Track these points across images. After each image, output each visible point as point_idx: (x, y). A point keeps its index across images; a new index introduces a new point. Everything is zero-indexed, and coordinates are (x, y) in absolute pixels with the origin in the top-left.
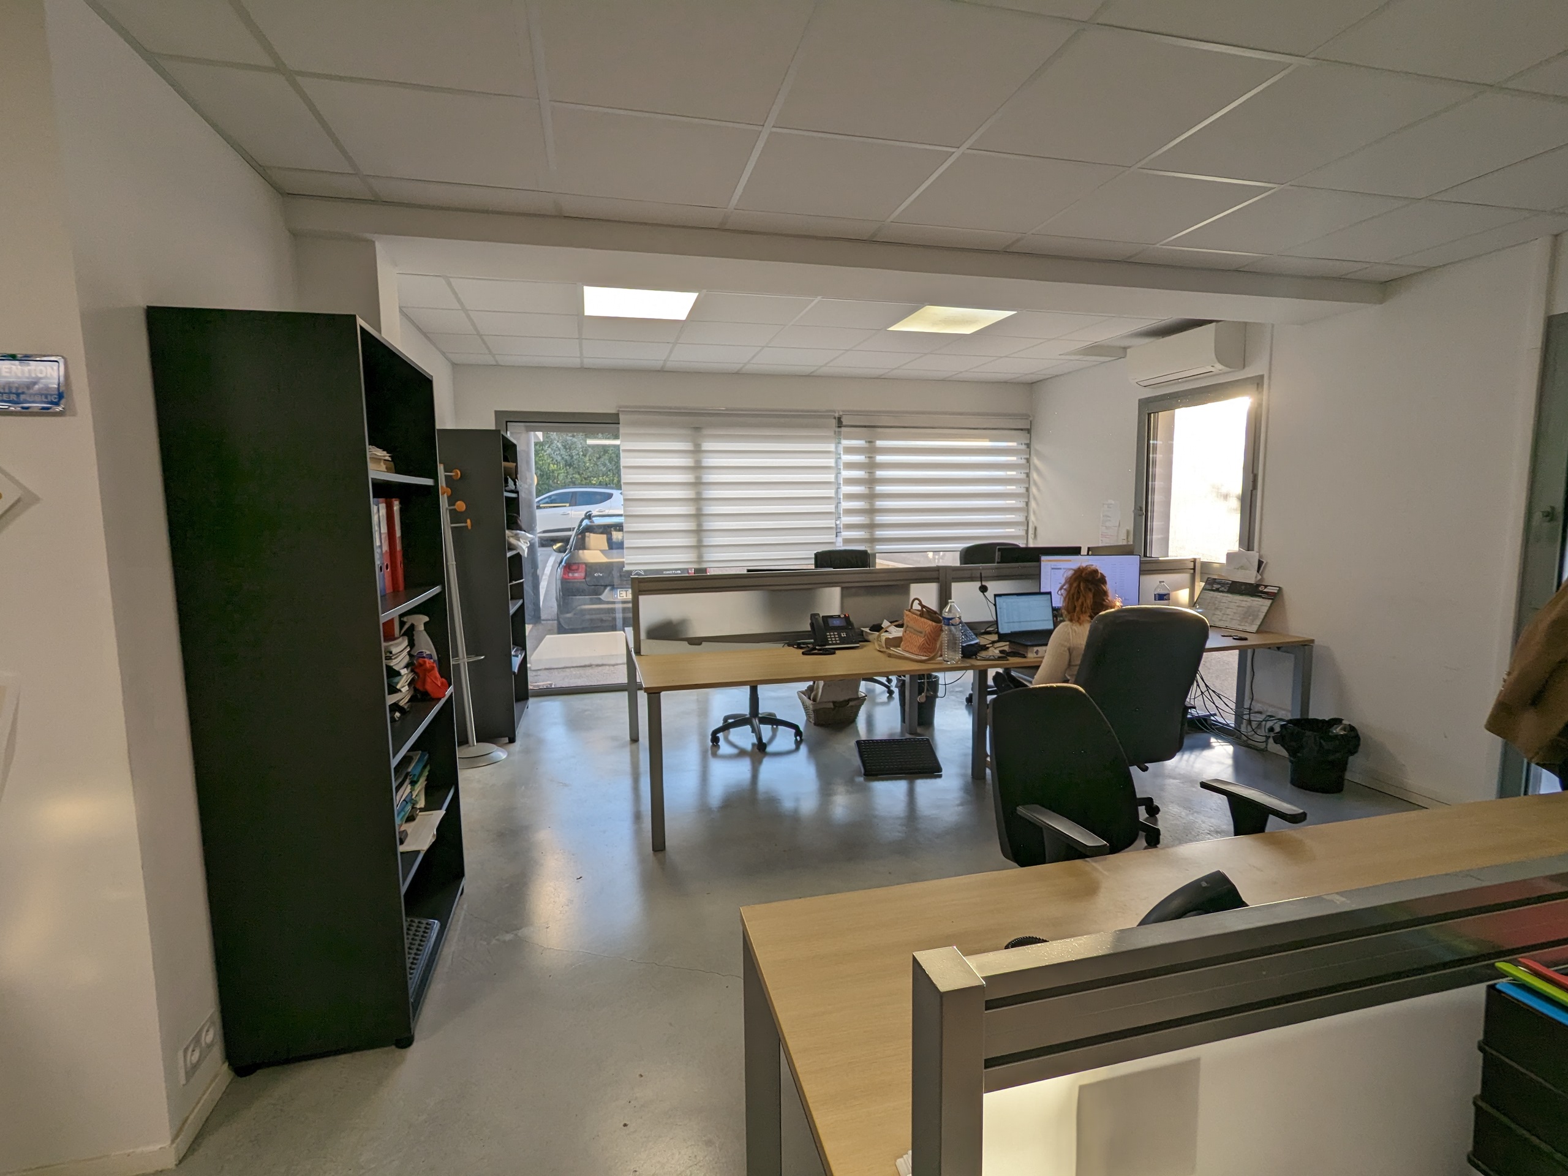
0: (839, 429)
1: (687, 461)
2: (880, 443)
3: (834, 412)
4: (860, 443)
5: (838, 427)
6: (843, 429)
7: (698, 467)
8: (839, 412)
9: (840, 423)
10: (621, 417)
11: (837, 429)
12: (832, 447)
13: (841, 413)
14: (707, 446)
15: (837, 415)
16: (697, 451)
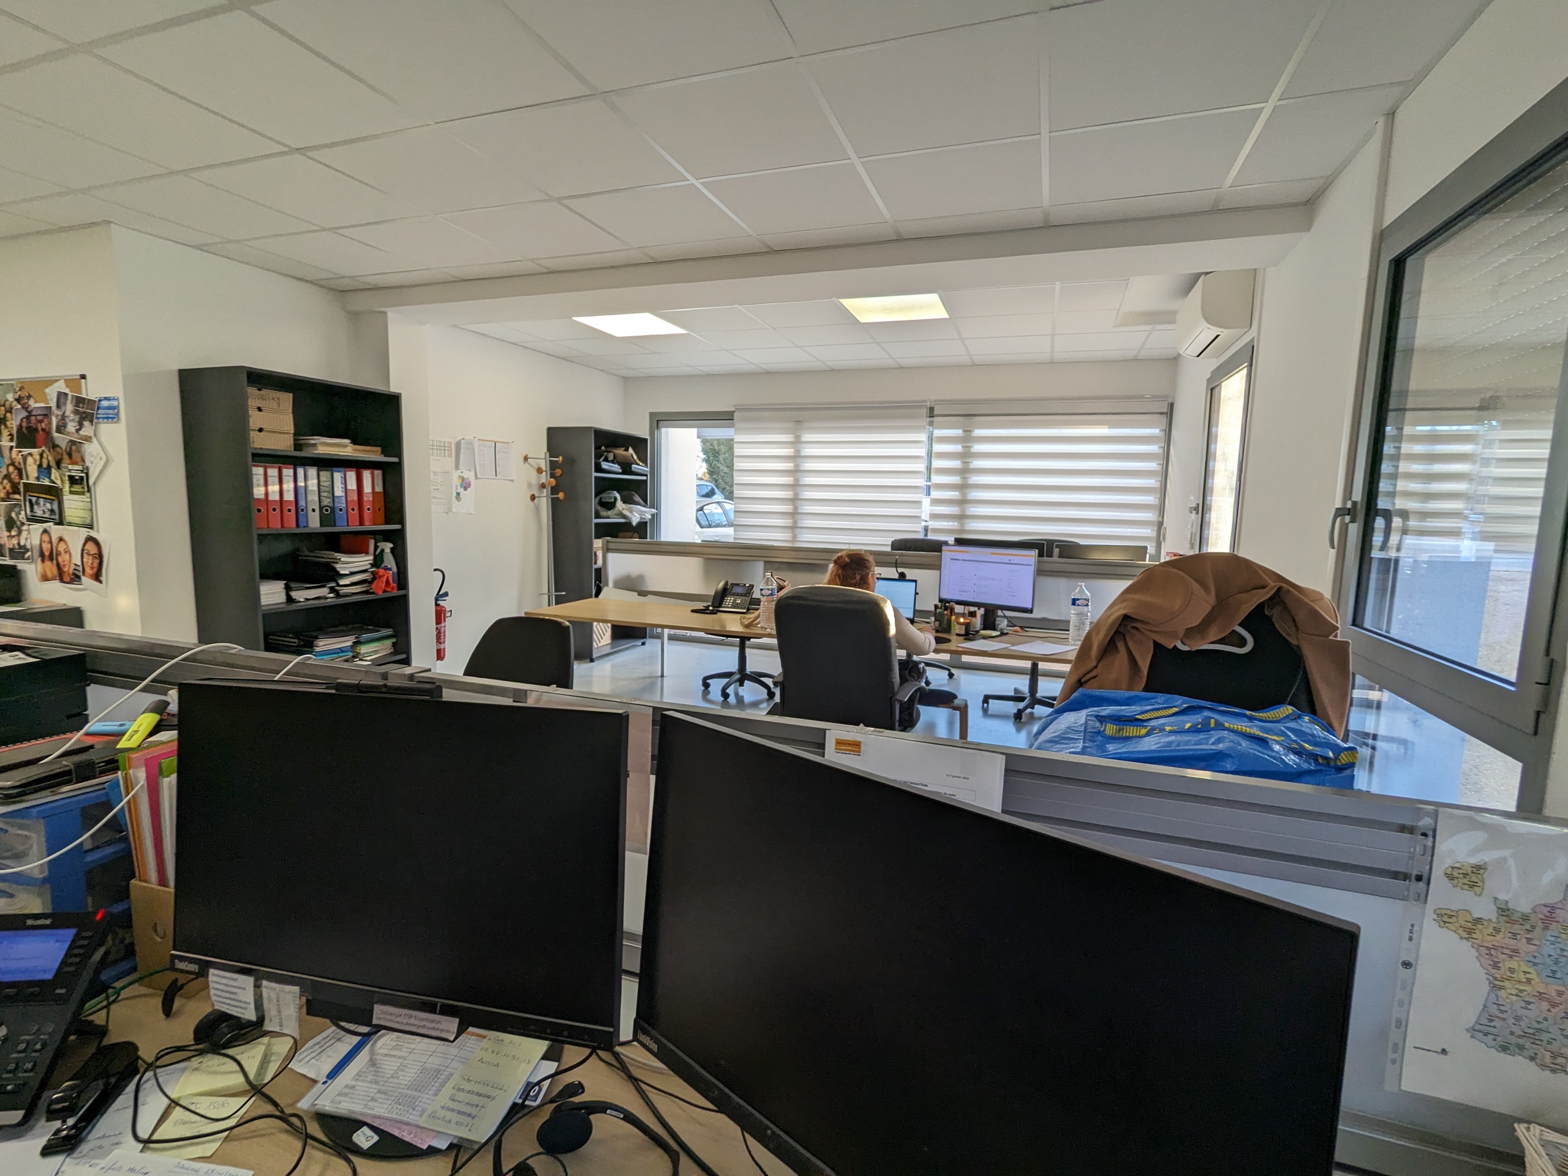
0: (931, 419)
1: (788, 451)
2: (978, 432)
3: (925, 401)
4: (959, 432)
5: (930, 417)
6: (936, 419)
7: (796, 457)
8: (931, 403)
9: (931, 413)
10: (736, 415)
11: (928, 419)
12: (923, 437)
13: (933, 403)
14: (807, 437)
15: (928, 404)
16: (797, 442)
